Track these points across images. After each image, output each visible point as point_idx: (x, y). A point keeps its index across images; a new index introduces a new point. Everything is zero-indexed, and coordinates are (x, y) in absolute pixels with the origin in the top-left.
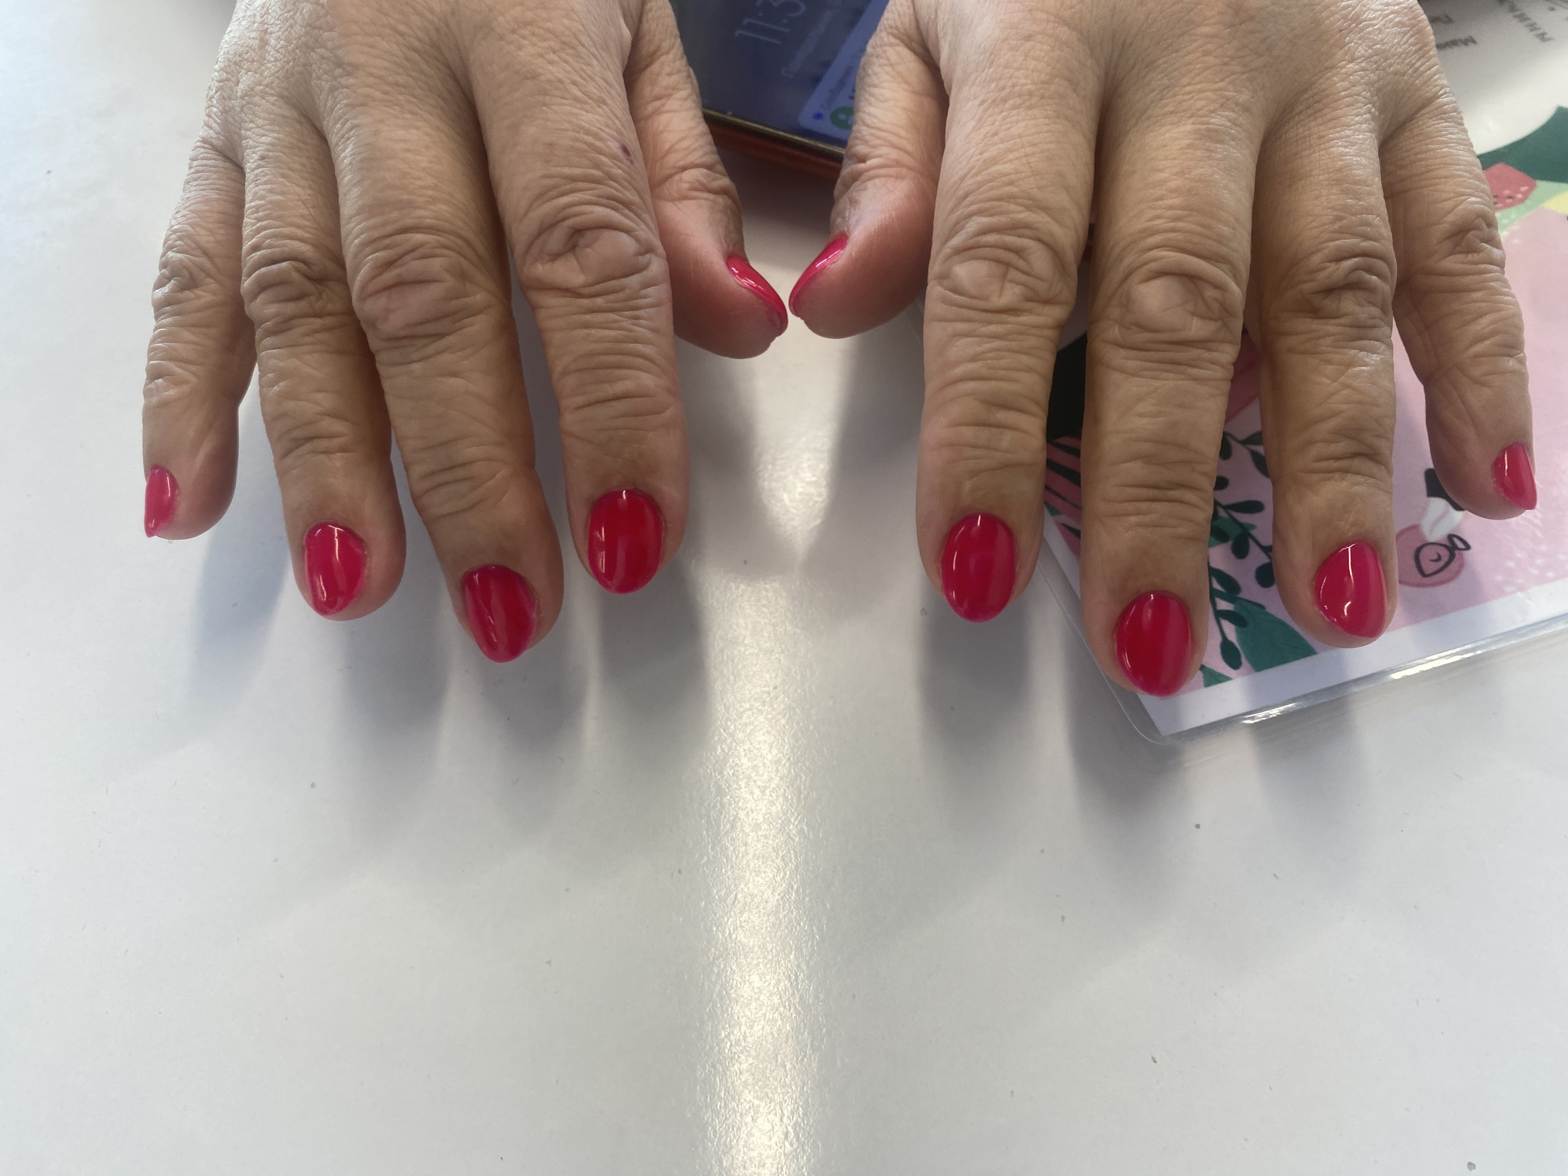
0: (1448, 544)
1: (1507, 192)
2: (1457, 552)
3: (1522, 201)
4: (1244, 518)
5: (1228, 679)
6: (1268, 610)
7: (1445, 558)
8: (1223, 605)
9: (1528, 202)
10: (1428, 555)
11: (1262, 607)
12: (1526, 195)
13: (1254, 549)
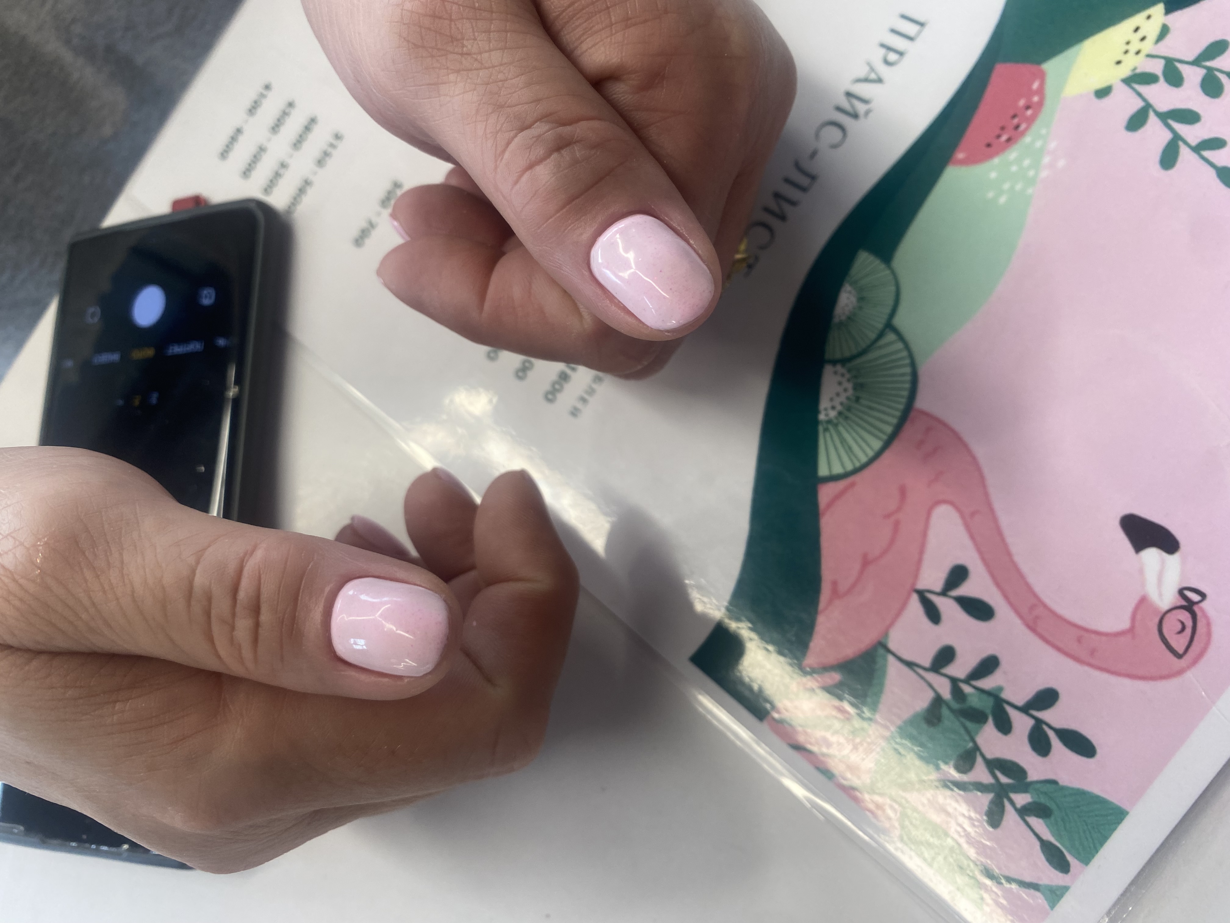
0: (1184, 603)
1: (1022, 103)
2: (1196, 608)
3: (1041, 104)
4: (987, 683)
5: (1066, 889)
6: (1061, 783)
7: (1189, 623)
8: (1022, 799)
9: (1048, 102)
10: (1171, 627)
11: (1054, 782)
12: (1041, 91)
13: (1014, 714)
